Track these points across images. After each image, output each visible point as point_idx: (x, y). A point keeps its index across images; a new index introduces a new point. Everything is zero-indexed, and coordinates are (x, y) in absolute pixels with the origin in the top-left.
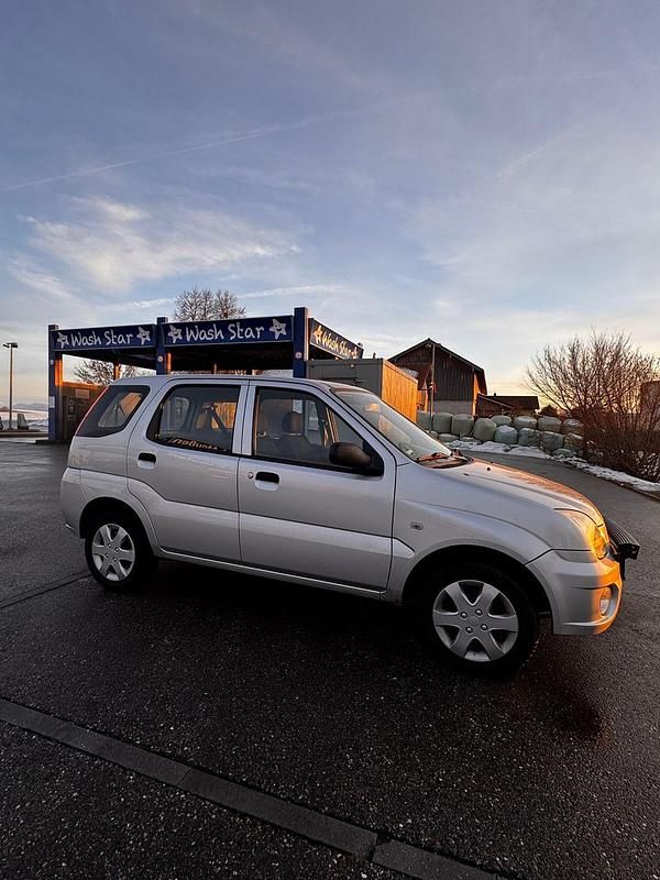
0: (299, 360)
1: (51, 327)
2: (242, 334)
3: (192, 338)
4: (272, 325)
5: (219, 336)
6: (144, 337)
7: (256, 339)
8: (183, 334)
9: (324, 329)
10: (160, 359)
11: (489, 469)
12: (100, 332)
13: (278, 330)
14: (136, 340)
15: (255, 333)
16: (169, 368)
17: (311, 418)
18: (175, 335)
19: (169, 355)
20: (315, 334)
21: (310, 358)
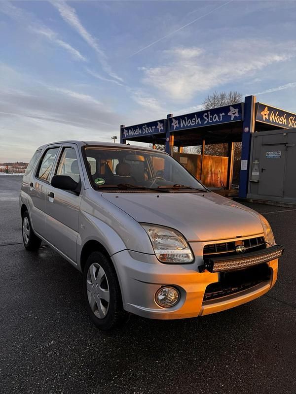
0: (247, 133)
1: (122, 126)
2: (211, 119)
3: (184, 125)
4: (230, 111)
5: (198, 122)
6: (160, 127)
7: (220, 122)
8: (179, 123)
9: (270, 109)
10: (168, 139)
11: (158, 196)
12: (140, 126)
13: (234, 114)
14: (156, 130)
15: (219, 117)
16: (173, 144)
17: (253, 174)
18: (175, 124)
19: (173, 137)
20: (263, 113)
21: (255, 132)
